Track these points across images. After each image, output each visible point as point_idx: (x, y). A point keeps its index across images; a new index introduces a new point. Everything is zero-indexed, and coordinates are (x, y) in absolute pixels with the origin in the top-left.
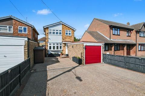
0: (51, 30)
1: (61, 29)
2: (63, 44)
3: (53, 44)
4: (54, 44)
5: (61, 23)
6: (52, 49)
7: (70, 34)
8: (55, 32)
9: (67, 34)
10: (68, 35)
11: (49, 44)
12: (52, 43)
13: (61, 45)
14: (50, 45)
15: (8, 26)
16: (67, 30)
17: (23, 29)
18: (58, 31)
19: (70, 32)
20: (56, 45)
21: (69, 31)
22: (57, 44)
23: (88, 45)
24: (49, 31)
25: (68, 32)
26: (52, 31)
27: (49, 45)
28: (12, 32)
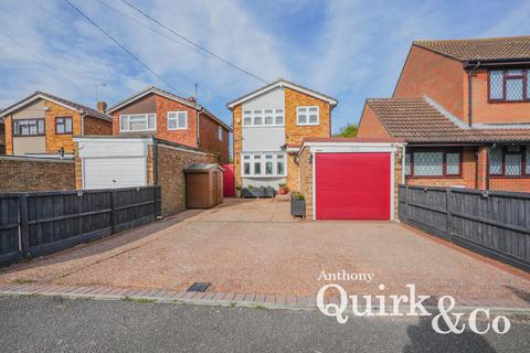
0: (249, 112)
1: (282, 105)
2: (290, 154)
3: (256, 157)
4: (259, 157)
5: (281, 84)
6: (252, 174)
7: (313, 118)
8: (263, 116)
9: (303, 118)
10: (308, 123)
11: (242, 156)
12: (252, 153)
13: (280, 160)
14: (247, 161)
15: (147, 115)
16: (301, 105)
17: (177, 118)
18: (270, 111)
19: (312, 113)
20: (263, 161)
21: (311, 110)
22: (268, 157)
23: (325, 150)
24: (244, 116)
25: (308, 114)
26: (253, 116)
27: (243, 161)
28: (155, 129)
